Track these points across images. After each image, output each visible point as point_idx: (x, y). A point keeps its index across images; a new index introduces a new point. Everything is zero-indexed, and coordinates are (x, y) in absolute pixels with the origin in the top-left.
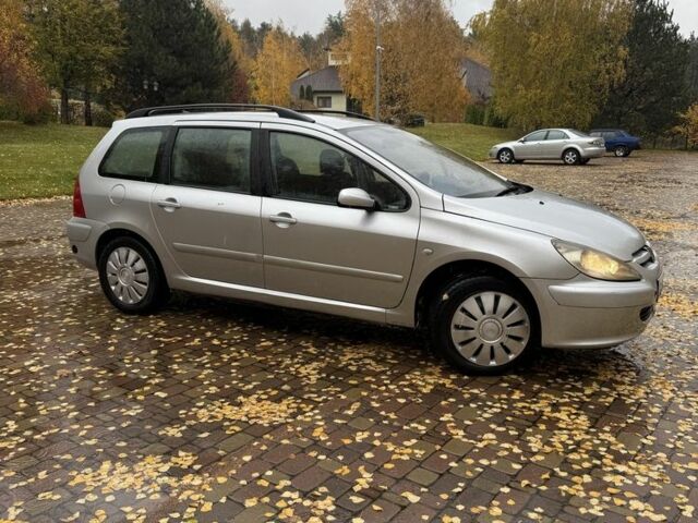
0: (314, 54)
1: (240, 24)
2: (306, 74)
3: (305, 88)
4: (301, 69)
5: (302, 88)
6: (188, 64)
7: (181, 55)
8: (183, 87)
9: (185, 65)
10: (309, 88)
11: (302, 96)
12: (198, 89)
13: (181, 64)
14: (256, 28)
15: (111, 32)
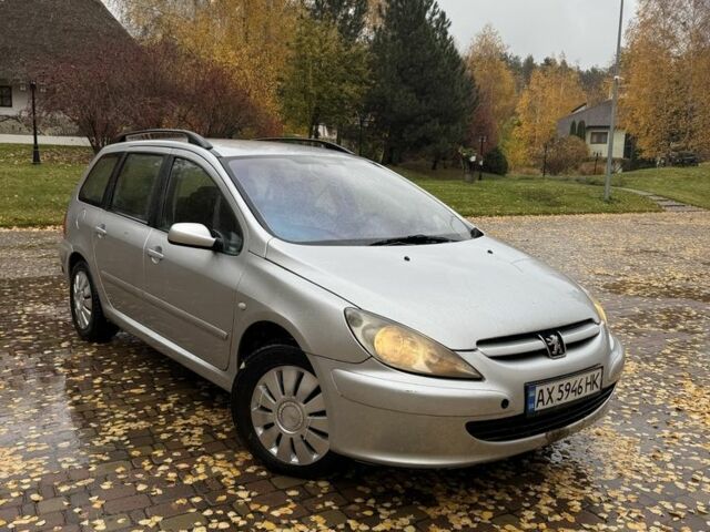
0: (596, 87)
1: (522, 61)
2: (583, 108)
3: (577, 123)
4: (578, 103)
5: (574, 124)
6: (428, 100)
7: (421, 93)
8: (421, 124)
9: (423, 102)
10: (582, 123)
11: (572, 132)
12: (434, 125)
13: (421, 100)
14: (539, 64)
15: (358, 73)
